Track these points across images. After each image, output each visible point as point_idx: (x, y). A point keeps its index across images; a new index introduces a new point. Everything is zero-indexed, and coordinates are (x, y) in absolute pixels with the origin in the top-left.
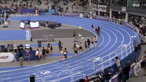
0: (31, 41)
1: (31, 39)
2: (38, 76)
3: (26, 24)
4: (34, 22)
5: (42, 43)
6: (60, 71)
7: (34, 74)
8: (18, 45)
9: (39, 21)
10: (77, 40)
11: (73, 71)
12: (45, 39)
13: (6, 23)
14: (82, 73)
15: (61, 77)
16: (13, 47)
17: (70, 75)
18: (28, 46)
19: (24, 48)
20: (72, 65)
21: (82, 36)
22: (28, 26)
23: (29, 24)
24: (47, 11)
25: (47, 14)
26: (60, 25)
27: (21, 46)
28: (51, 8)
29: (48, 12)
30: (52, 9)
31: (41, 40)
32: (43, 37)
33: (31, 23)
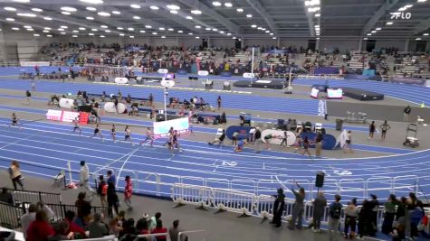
0: (326, 118)
1: (326, 115)
2: (329, 176)
3: (321, 91)
4: (335, 89)
5: (344, 125)
6: (370, 177)
7: (324, 171)
8: (304, 122)
9: (342, 88)
10: (412, 127)
11: (396, 182)
12: (349, 118)
13: (290, 88)
14: (415, 188)
15: (371, 185)
16: (295, 124)
17: (389, 186)
18: (319, 126)
19: (312, 128)
20: (395, 169)
21: (424, 122)
22: (323, 94)
23: (326, 91)
24: (359, 72)
25: (359, 77)
26: (381, 98)
27: (309, 124)
28: (368, 67)
29: (361, 73)
30: (371, 68)
31: (343, 119)
32: (347, 115)
33: (329, 91)
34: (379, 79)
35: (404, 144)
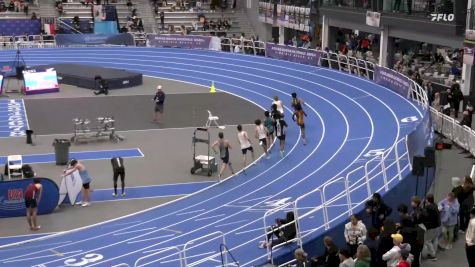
0: (29, 141)
1: (29, 133)
3: (7, 77)
4: (41, 69)
5: (73, 151)
6: (140, 254)
9: (56, 67)
10: (201, 135)
11: (189, 253)
12: (80, 133)
14: (222, 257)
18: (16, 160)
20: (185, 228)
21: (220, 122)
22: (14, 83)
23: (20, 76)
24: (86, 28)
25: (87, 38)
26: (136, 80)
28: (101, 17)
29: (91, 31)
30: (108, 19)
31: (68, 136)
32: (75, 128)
33: (27, 75)
34: (128, 41)
35: (193, 172)
